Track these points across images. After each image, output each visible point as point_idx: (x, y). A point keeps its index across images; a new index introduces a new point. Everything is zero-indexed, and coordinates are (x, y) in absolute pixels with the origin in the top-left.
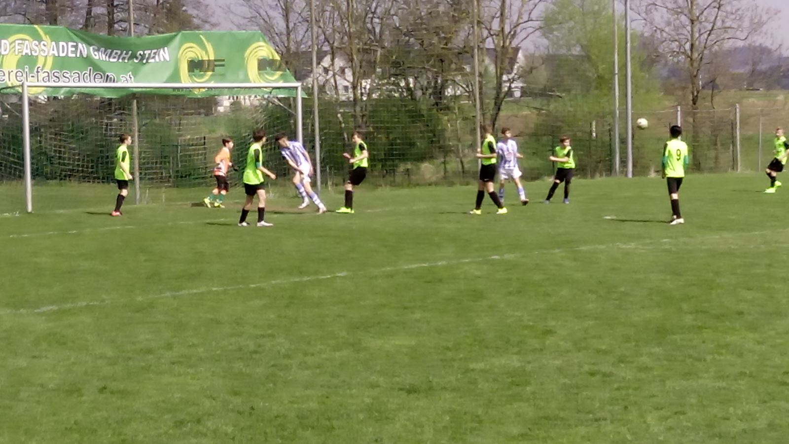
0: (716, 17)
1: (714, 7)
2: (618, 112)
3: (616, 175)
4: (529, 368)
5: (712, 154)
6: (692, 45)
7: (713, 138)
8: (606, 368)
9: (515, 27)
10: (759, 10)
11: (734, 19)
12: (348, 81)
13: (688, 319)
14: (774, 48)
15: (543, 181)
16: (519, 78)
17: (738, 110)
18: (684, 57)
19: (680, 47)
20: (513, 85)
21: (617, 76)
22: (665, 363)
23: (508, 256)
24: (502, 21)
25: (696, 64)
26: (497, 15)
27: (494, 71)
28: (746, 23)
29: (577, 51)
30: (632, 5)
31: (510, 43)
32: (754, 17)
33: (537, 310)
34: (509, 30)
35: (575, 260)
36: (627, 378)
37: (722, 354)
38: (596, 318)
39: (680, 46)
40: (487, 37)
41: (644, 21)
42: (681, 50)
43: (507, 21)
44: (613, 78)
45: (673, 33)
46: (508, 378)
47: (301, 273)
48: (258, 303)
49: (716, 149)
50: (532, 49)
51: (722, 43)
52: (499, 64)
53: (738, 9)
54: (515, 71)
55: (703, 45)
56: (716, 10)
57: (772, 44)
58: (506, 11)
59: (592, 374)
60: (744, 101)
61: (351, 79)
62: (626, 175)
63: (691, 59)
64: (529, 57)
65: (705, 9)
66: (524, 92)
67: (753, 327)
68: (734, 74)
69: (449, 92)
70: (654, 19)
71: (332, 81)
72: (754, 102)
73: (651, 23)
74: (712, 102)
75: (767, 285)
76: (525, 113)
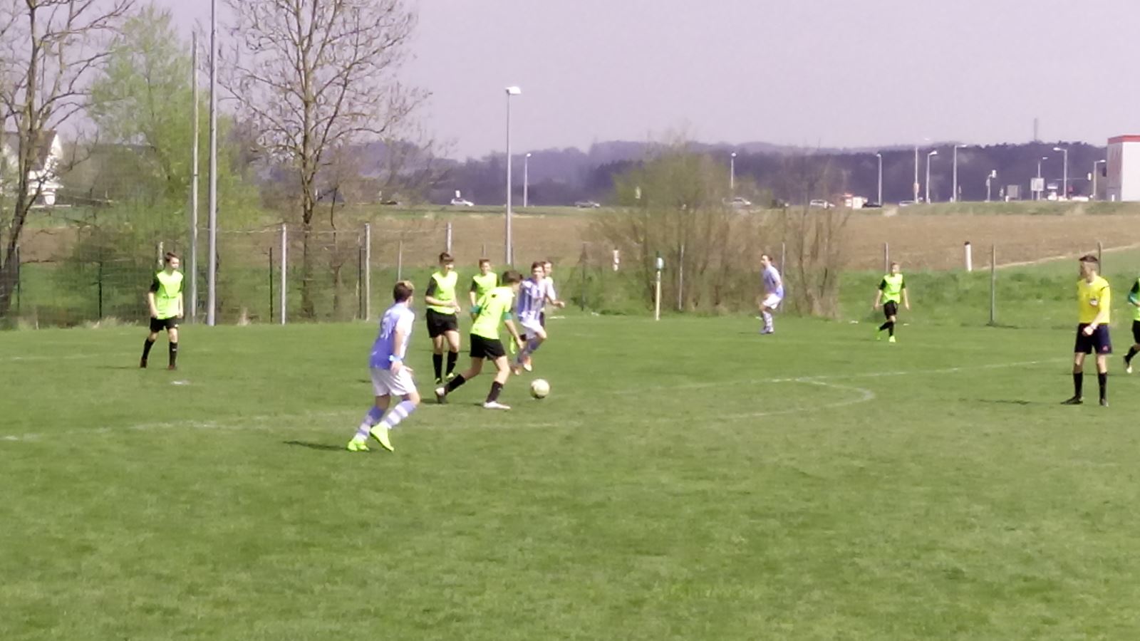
0: (341, 98)
1: (338, 84)
2: (196, 231)
3: (192, 322)
4: (55, 601)
5: (330, 294)
6: (306, 138)
7: (333, 272)
8: (169, 602)
9: (48, 102)
10: (402, 90)
11: (366, 103)
13: (290, 533)
14: (421, 145)
15: (84, 327)
16: (53, 176)
17: (368, 233)
18: (293, 154)
19: (288, 141)
20: (44, 187)
21: (196, 178)
22: (255, 594)
23: (29, 437)
24: (30, 94)
25: (310, 165)
26: (23, 84)
27: (17, 165)
28: (384, 108)
29: (139, 140)
30: (221, 77)
31: (41, 125)
32: (394, 102)
33: (69, 516)
34: (40, 107)
35: (128, 443)
36: (199, 618)
37: (336, 583)
38: (156, 530)
39: (288, 138)
40: (7, 116)
41: (239, 101)
42: (290, 145)
43: (38, 93)
44: (190, 182)
45: (277, 119)
46: (24, 615)
49: (335, 287)
50: (73, 136)
51: (348, 136)
52: (24, 156)
53: (372, 89)
54: (47, 166)
55: (321, 137)
56: (341, 88)
57: (419, 141)
58: (37, 78)
59: (149, 610)
60: (378, 219)
62: (206, 322)
63: (304, 157)
64: (70, 147)
65: (327, 85)
66: (60, 197)
67: (381, 545)
68: (364, 181)
70: (252, 99)
72: (391, 221)
73: (248, 104)
74: (332, 219)
75: (403, 484)
76: (60, 228)
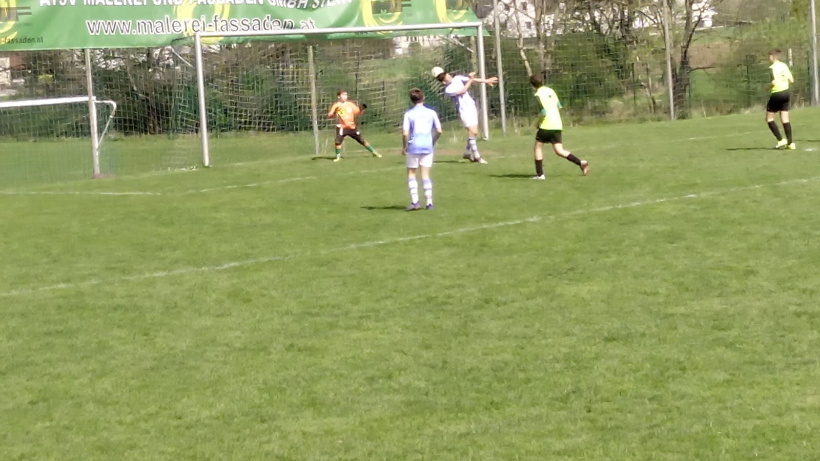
2: (815, 39)
3: (816, 105)
4: (731, 310)
8: (812, 308)
12: (531, 18)
15: (739, 113)
16: (710, 6)
20: (703, 15)
23: (705, 195)
27: (683, 1)
33: (737, 250)
35: (775, 195)
38: (800, 257)
44: (809, 4)
46: (710, 322)
47: (490, 220)
48: (446, 252)
59: (799, 315)
61: (533, 15)
66: (716, 21)
69: (637, 24)
71: (514, 18)
76: (717, 43)
